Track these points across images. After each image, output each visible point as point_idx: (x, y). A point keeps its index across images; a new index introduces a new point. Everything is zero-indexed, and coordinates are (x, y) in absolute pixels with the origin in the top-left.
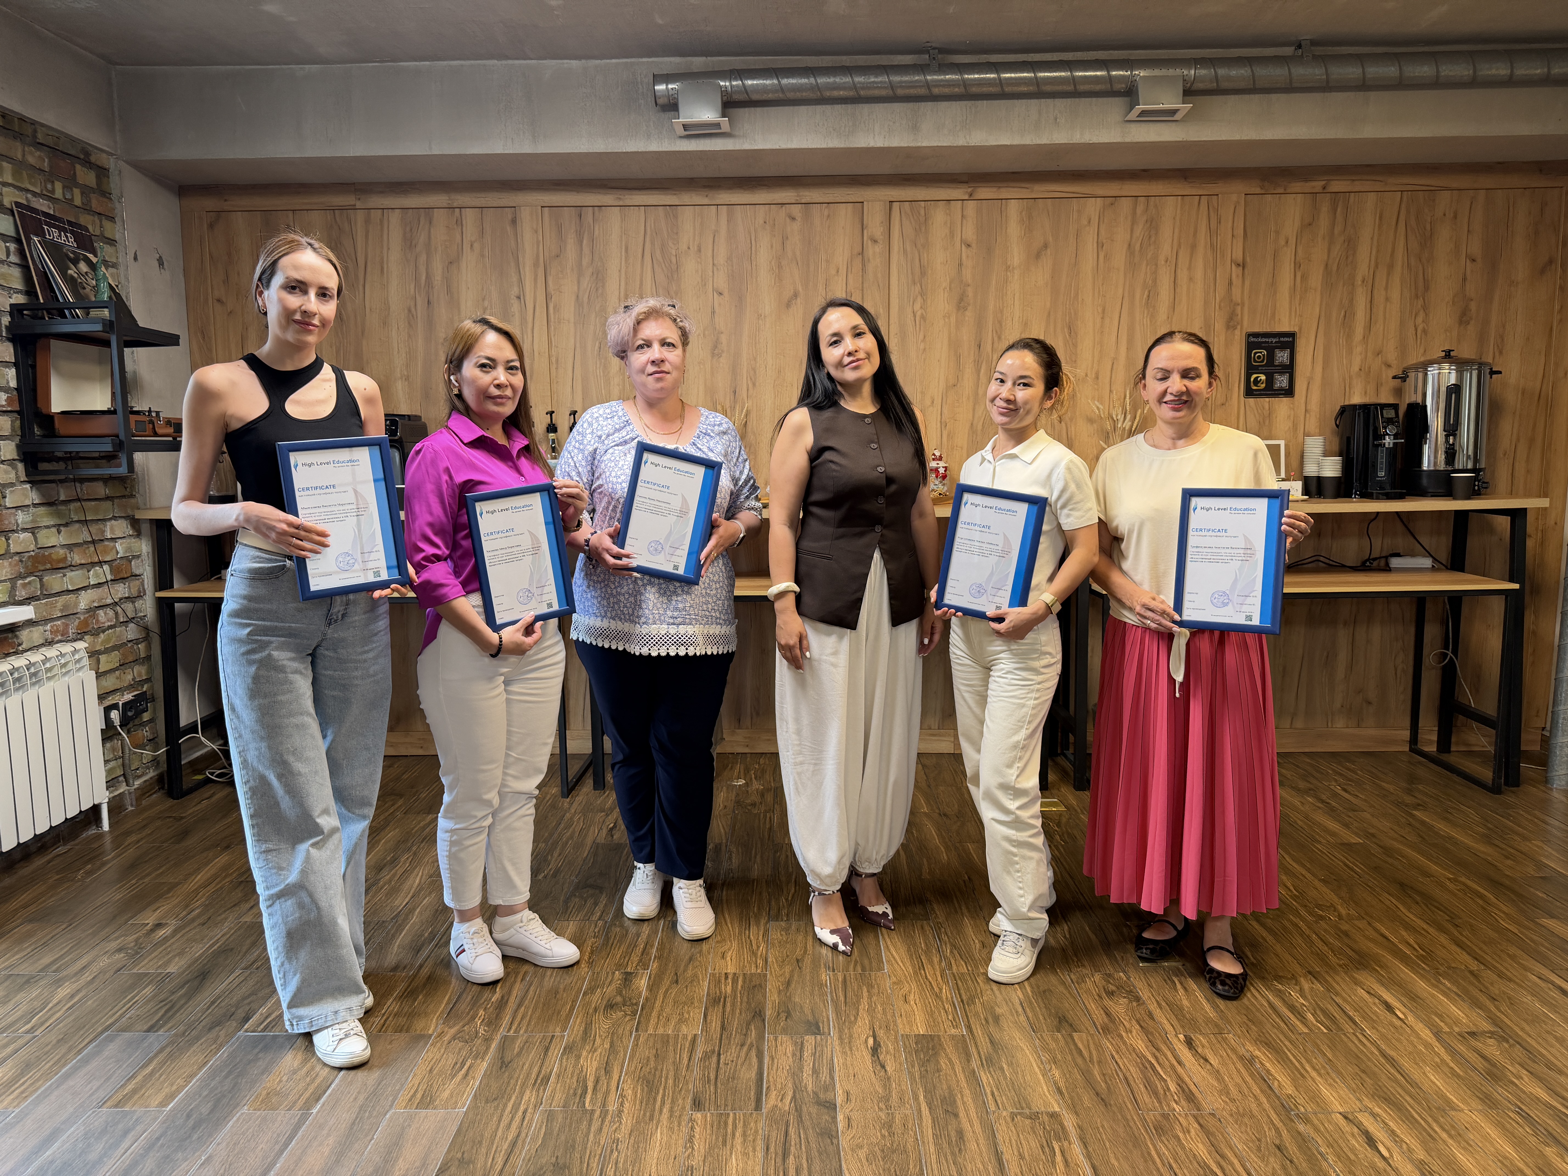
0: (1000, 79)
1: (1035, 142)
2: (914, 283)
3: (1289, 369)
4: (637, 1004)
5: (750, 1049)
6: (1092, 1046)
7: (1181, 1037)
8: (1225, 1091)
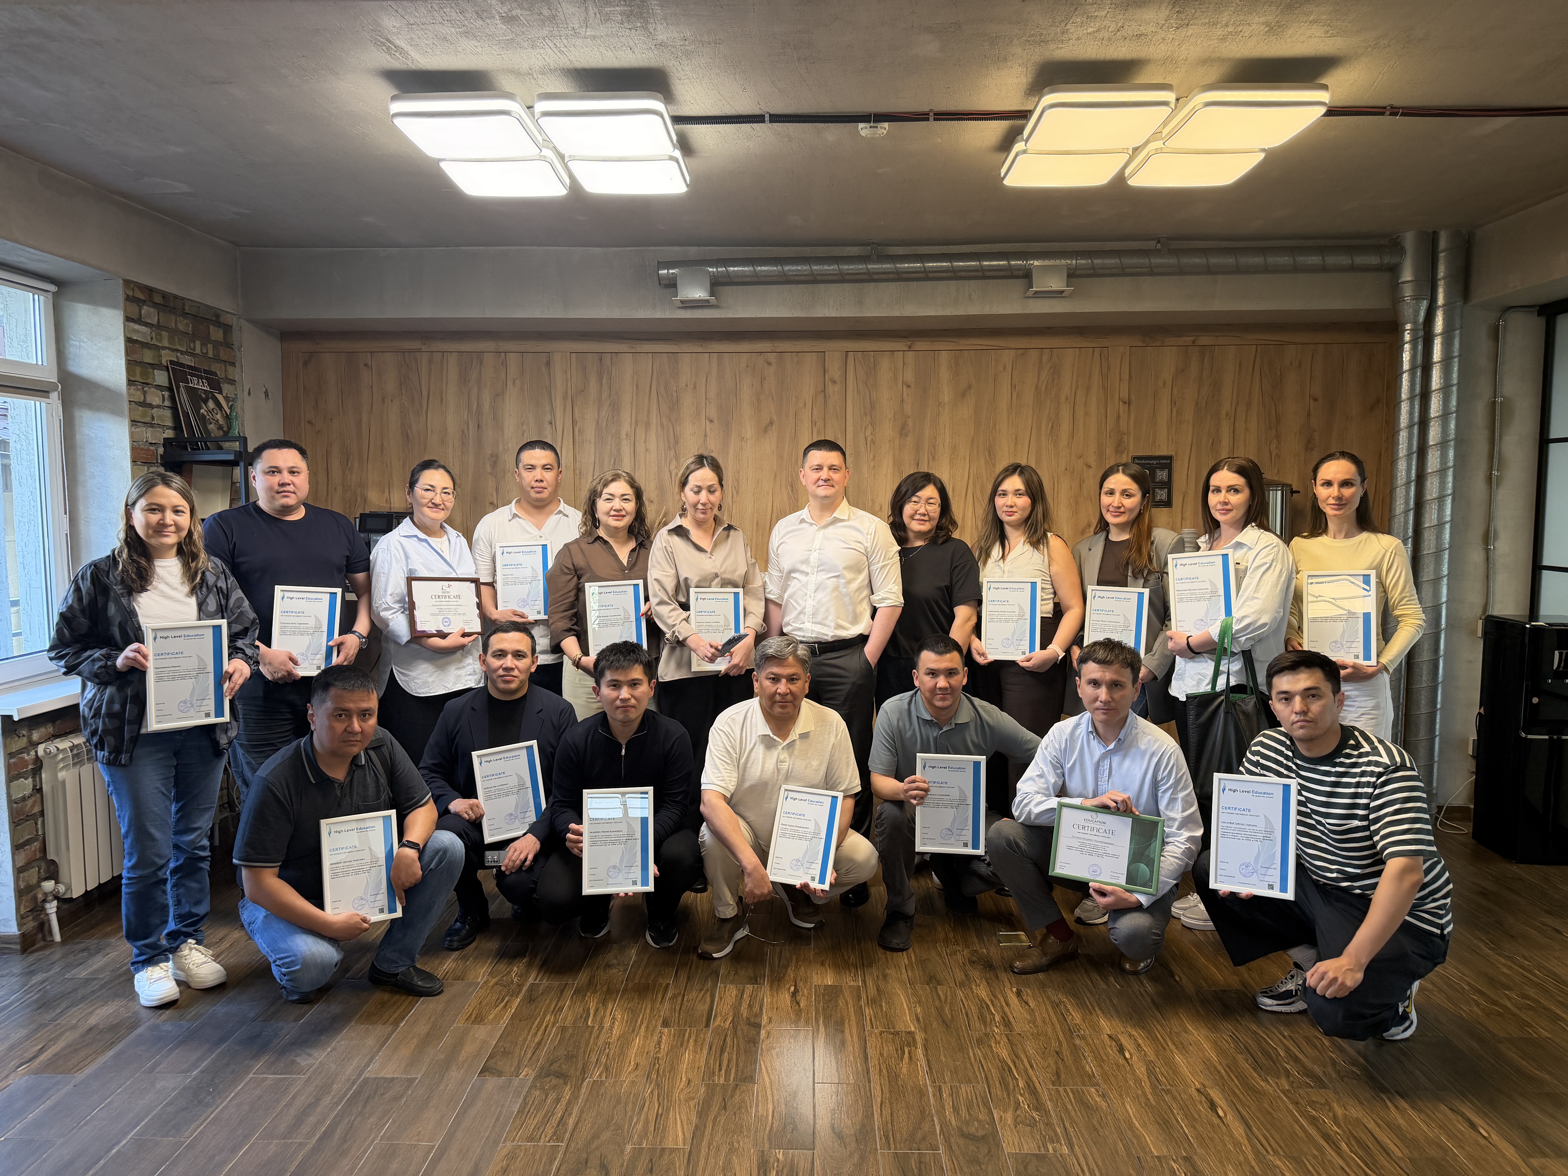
0: (924, 267)
1: (954, 314)
2: (866, 415)
3: (1168, 485)
4: (628, 965)
5: (706, 992)
6: (949, 993)
7: (1014, 990)
8: (1033, 1021)
